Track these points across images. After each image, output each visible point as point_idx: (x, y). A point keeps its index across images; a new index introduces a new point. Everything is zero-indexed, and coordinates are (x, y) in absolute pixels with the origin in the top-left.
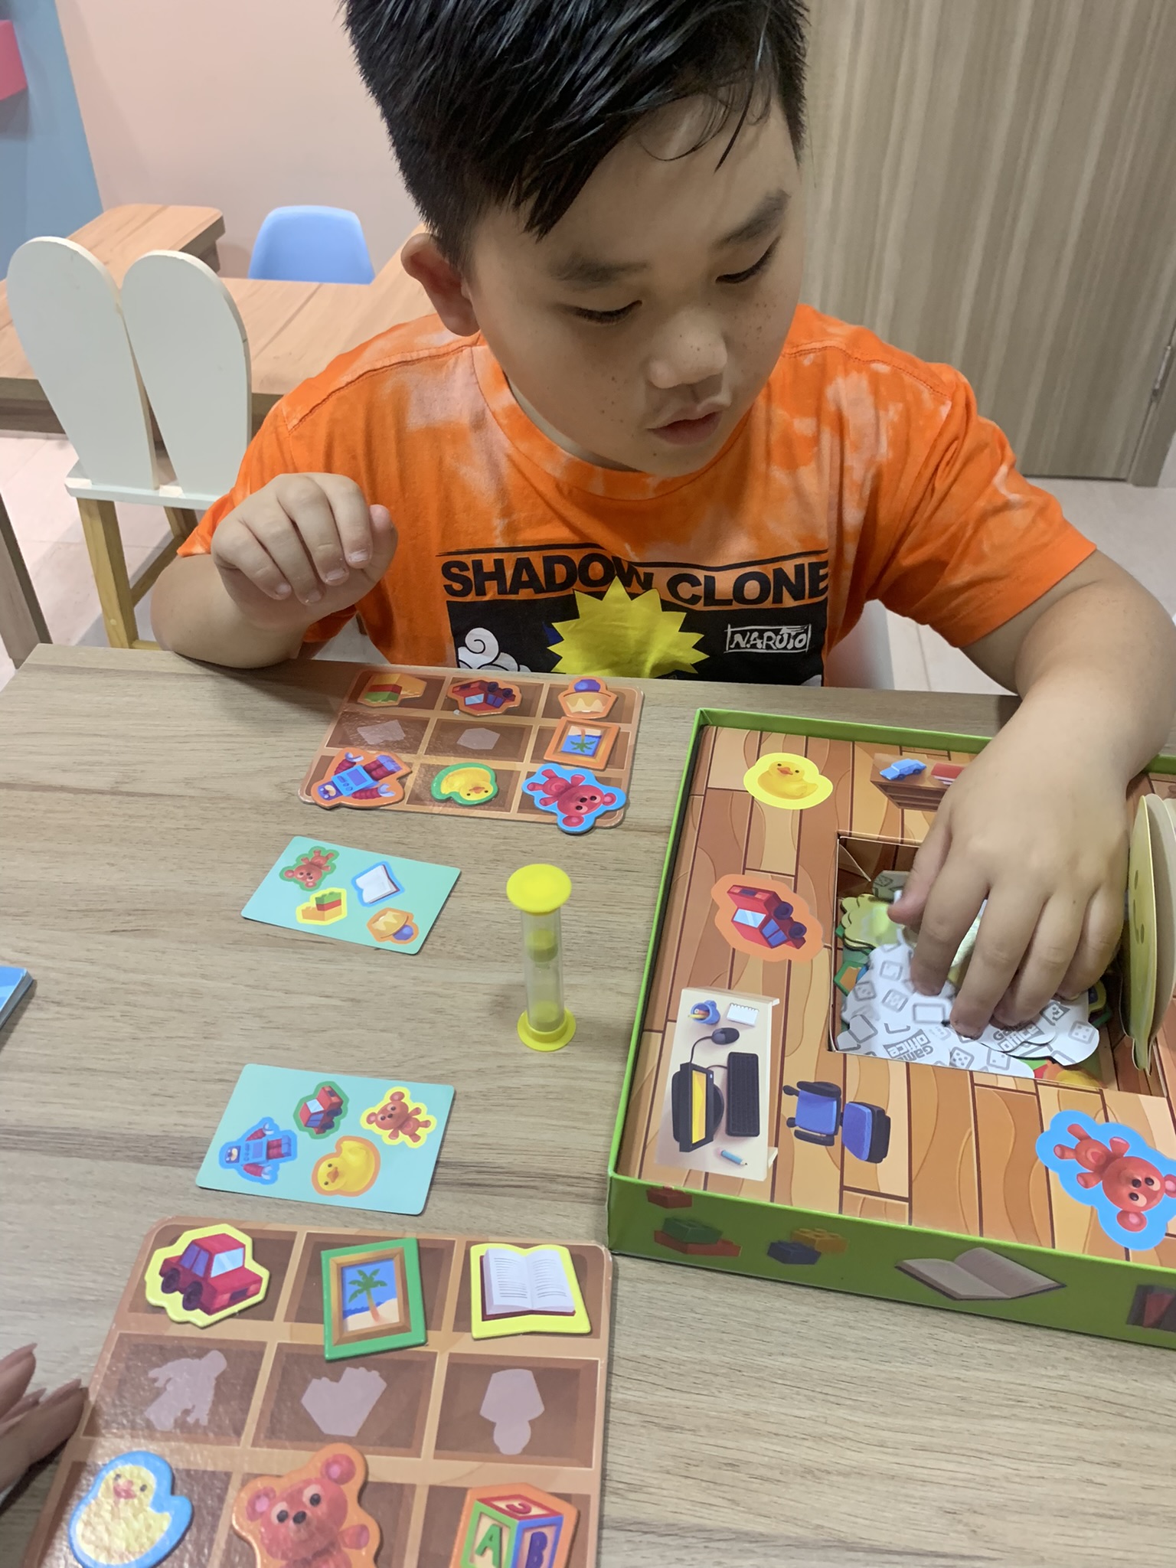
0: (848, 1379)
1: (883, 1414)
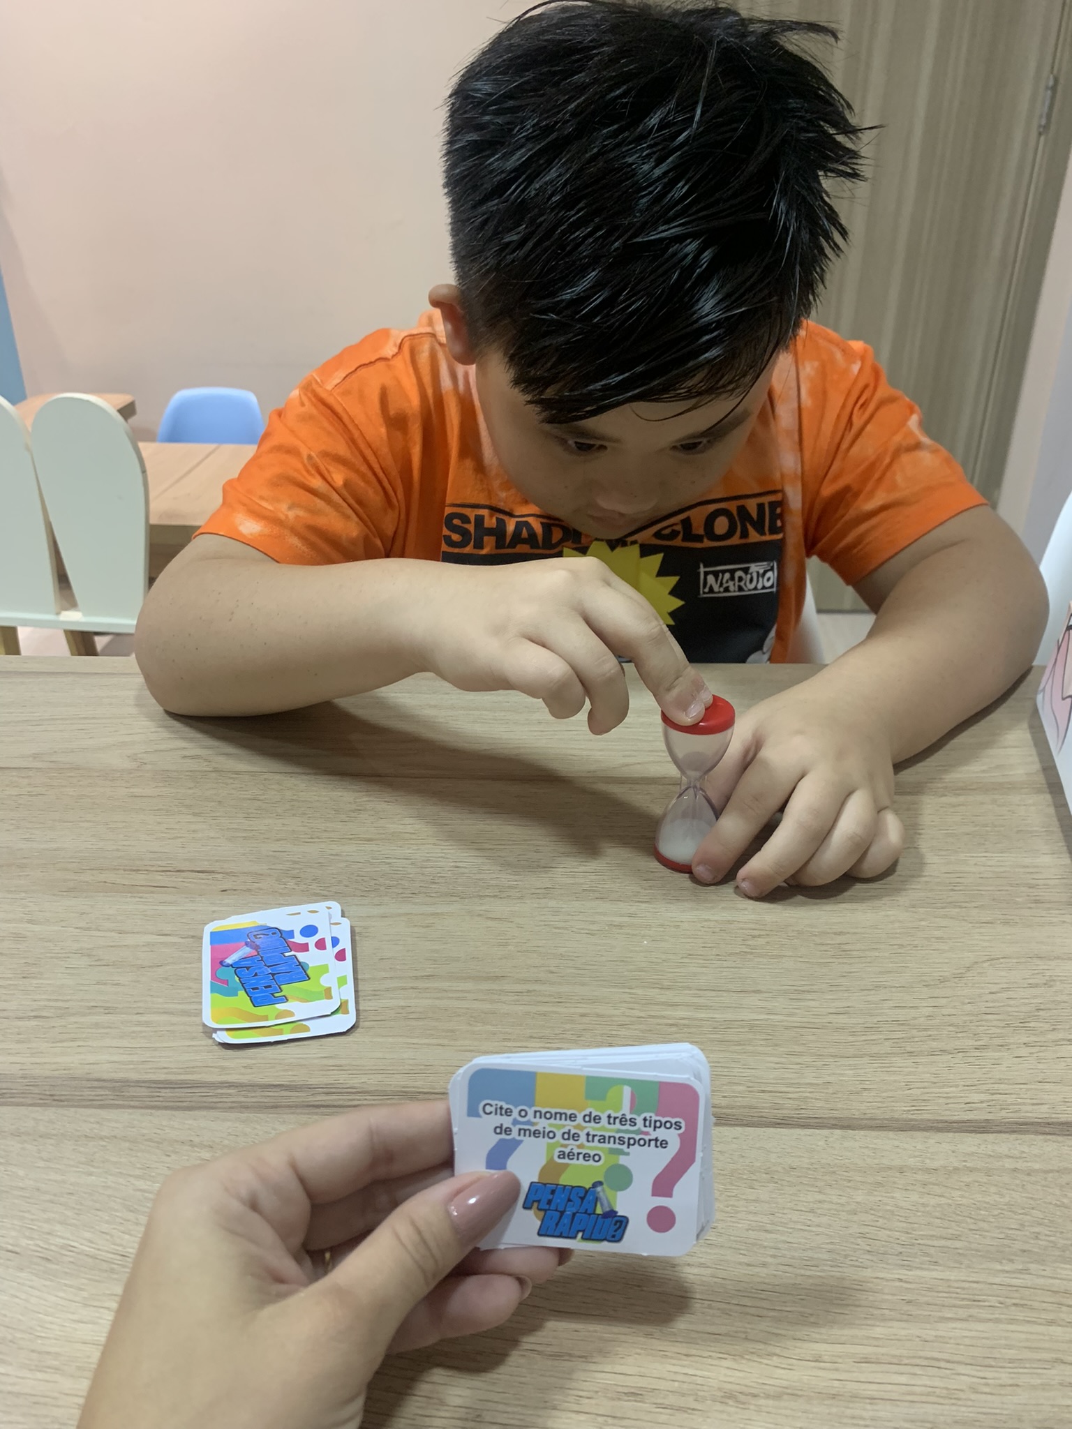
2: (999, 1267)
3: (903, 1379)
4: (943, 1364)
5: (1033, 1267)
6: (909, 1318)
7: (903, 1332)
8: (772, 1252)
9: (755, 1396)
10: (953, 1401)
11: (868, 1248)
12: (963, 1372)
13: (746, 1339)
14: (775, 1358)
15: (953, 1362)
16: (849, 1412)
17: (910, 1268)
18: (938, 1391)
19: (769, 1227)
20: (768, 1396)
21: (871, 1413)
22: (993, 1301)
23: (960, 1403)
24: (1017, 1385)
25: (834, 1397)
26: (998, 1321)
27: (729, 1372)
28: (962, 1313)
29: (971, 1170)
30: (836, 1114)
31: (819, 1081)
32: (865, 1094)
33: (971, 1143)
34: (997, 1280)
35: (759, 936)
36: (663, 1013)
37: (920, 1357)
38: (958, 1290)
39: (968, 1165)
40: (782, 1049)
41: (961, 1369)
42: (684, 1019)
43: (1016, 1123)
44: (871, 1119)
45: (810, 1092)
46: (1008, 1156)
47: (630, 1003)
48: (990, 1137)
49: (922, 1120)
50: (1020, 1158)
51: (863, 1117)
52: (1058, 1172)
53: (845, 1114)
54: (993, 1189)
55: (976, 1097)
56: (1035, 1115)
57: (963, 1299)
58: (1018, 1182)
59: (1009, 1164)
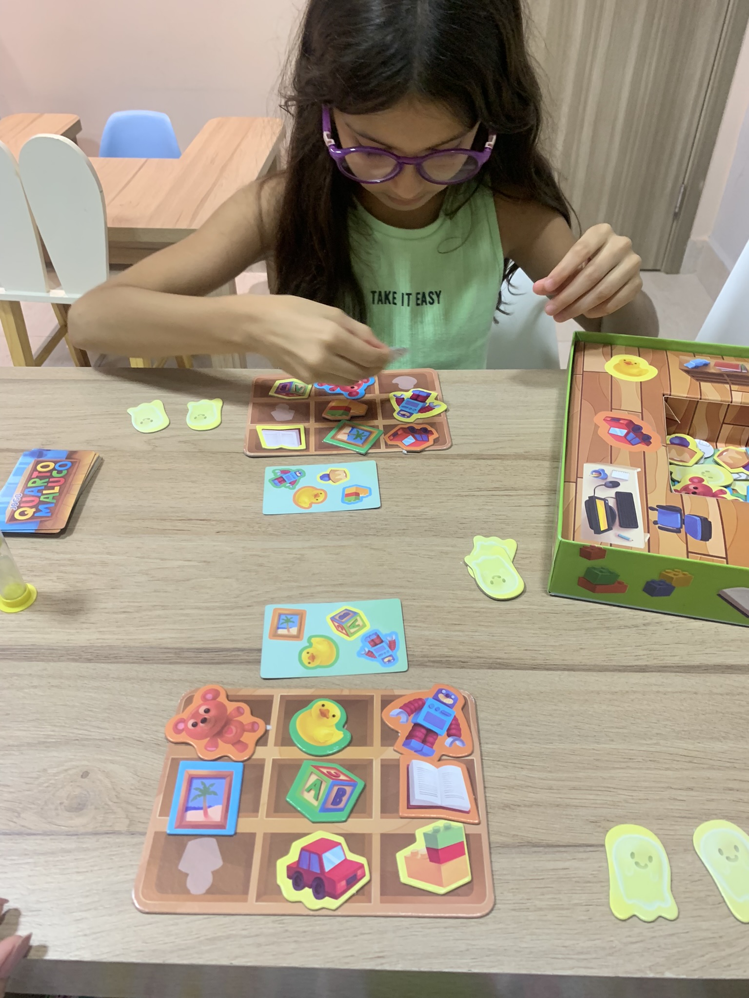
0: (528, 754)
1: (550, 772)
2: (645, 742)
3: (591, 797)
4: (612, 790)
5: (662, 742)
6: (597, 768)
7: (594, 775)
8: (530, 736)
9: (519, 806)
10: (616, 807)
11: (578, 734)
12: (621, 793)
13: (515, 779)
14: (529, 788)
15: (617, 789)
16: (564, 812)
17: (598, 743)
18: (608, 802)
19: (528, 724)
20: (525, 806)
21: (575, 813)
22: (640, 759)
23: (619, 808)
24: (648, 799)
25: (558, 806)
26: (641, 769)
27: (506, 795)
28: (624, 765)
29: (635, 692)
30: (565, 663)
31: (557, 644)
32: (582, 651)
33: (636, 677)
34: (643, 749)
35: (526, 558)
36: (471, 605)
37: (601, 787)
38: (623, 754)
39: (633, 689)
40: (537, 626)
41: (620, 792)
42: (483, 608)
43: (661, 667)
44: (584, 665)
45: (552, 650)
46: (655, 685)
47: (453, 599)
48: (647, 674)
49: (611, 666)
50: (661, 685)
51: (580, 664)
52: (680, 692)
53: (571, 663)
54: (645, 702)
55: (641, 653)
56: (672, 662)
57: (625, 758)
58: (659, 698)
59: (655, 689)
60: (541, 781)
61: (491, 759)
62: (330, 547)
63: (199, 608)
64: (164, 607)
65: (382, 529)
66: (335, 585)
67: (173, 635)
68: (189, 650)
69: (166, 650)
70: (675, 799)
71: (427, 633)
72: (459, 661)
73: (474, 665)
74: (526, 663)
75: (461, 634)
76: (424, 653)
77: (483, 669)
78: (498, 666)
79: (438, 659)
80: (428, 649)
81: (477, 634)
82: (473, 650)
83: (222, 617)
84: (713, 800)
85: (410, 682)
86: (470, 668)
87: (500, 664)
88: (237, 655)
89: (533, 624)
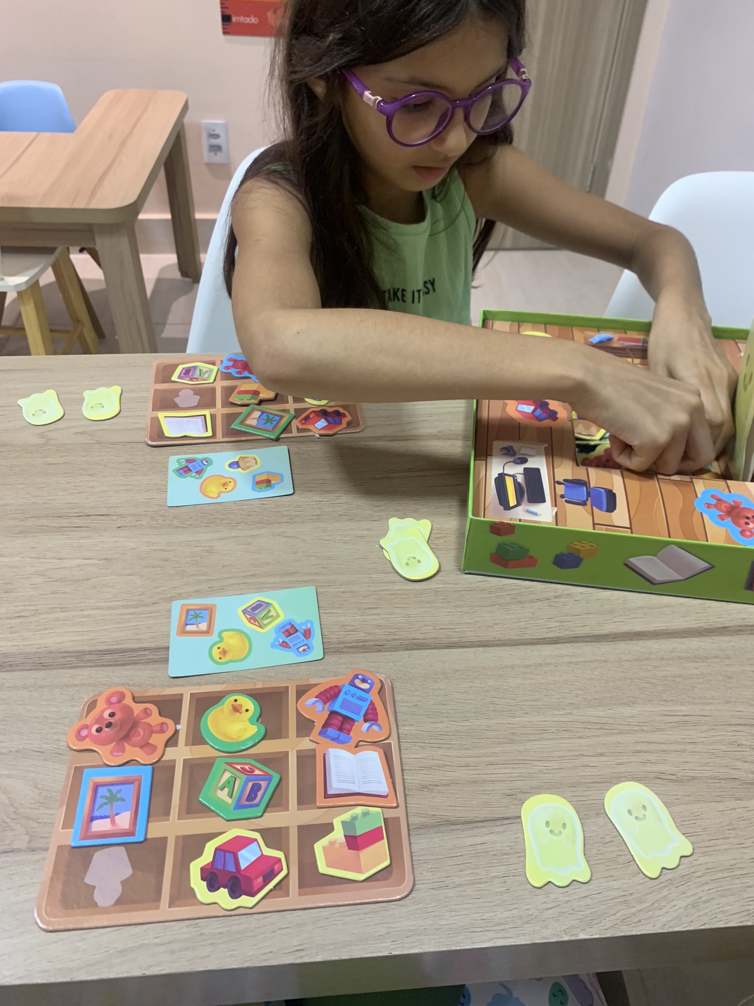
0: (445, 733)
1: (467, 749)
2: (557, 713)
3: (507, 771)
4: (526, 762)
5: (575, 711)
6: (512, 742)
7: (509, 749)
8: (447, 715)
9: (437, 786)
10: (531, 779)
11: (494, 709)
13: (433, 759)
14: (447, 767)
15: (531, 760)
16: (481, 788)
17: (514, 717)
18: (524, 775)
19: (444, 702)
20: (444, 785)
21: (492, 788)
22: (554, 730)
23: (534, 779)
24: (561, 768)
25: (475, 782)
26: (555, 739)
27: (424, 776)
28: (538, 737)
29: (548, 664)
30: (480, 639)
31: (472, 621)
32: (496, 626)
33: (548, 650)
34: (556, 719)
35: (441, 538)
36: (387, 588)
37: (516, 760)
39: (546, 661)
40: (452, 604)
41: (535, 763)
42: (399, 590)
43: (572, 637)
44: (498, 640)
45: (467, 628)
46: (567, 656)
47: (369, 583)
48: (559, 646)
49: (524, 639)
50: (573, 656)
51: (494, 639)
52: (591, 661)
53: (486, 639)
54: (558, 674)
55: (553, 624)
56: (582, 632)
57: (538, 730)
58: (570, 669)
59: (567, 659)
60: (458, 759)
61: (409, 741)
62: (241, 537)
63: (101, 608)
64: (63, 610)
65: (296, 516)
66: (245, 577)
67: (74, 638)
68: (91, 653)
69: (65, 655)
70: (587, 766)
71: (342, 619)
72: (376, 645)
73: (391, 648)
74: (442, 642)
75: (376, 617)
76: (340, 640)
77: (400, 651)
78: (414, 647)
79: (354, 644)
80: (344, 635)
81: (392, 616)
82: (390, 632)
83: (126, 617)
84: (622, 764)
85: (326, 670)
86: (387, 651)
87: (416, 644)
88: (144, 654)
89: (448, 602)
